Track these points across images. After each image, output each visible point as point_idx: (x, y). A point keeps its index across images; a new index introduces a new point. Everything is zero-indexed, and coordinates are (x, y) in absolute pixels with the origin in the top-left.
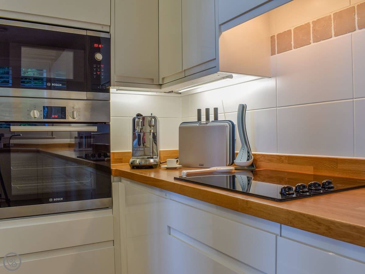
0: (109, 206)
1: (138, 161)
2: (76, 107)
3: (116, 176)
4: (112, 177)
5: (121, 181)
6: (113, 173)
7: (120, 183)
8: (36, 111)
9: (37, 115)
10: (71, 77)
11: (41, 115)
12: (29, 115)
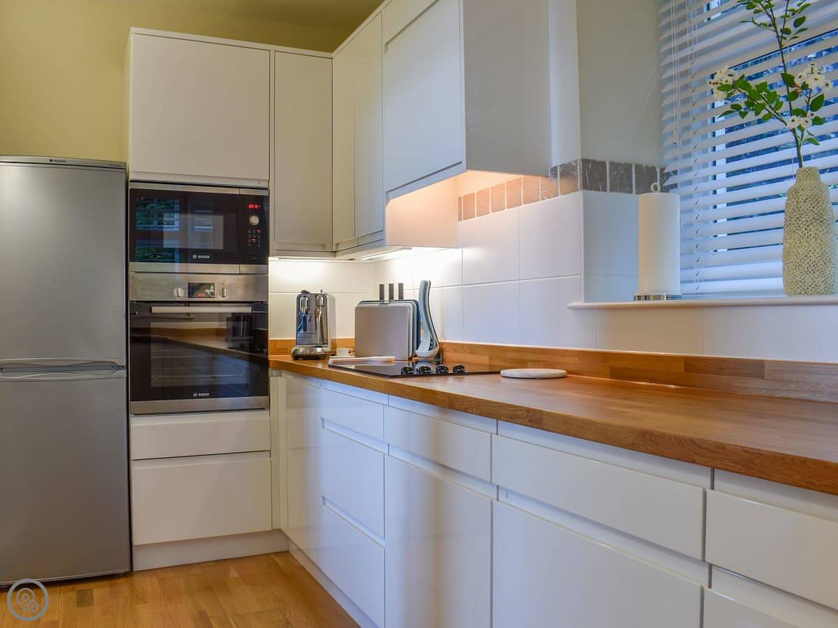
0: (265, 407)
1: (301, 350)
2: (227, 283)
3: (275, 369)
4: (270, 370)
5: (281, 376)
6: (271, 365)
7: (279, 378)
8: (180, 289)
9: (181, 293)
10: (221, 247)
11: (185, 293)
12: (172, 293)
